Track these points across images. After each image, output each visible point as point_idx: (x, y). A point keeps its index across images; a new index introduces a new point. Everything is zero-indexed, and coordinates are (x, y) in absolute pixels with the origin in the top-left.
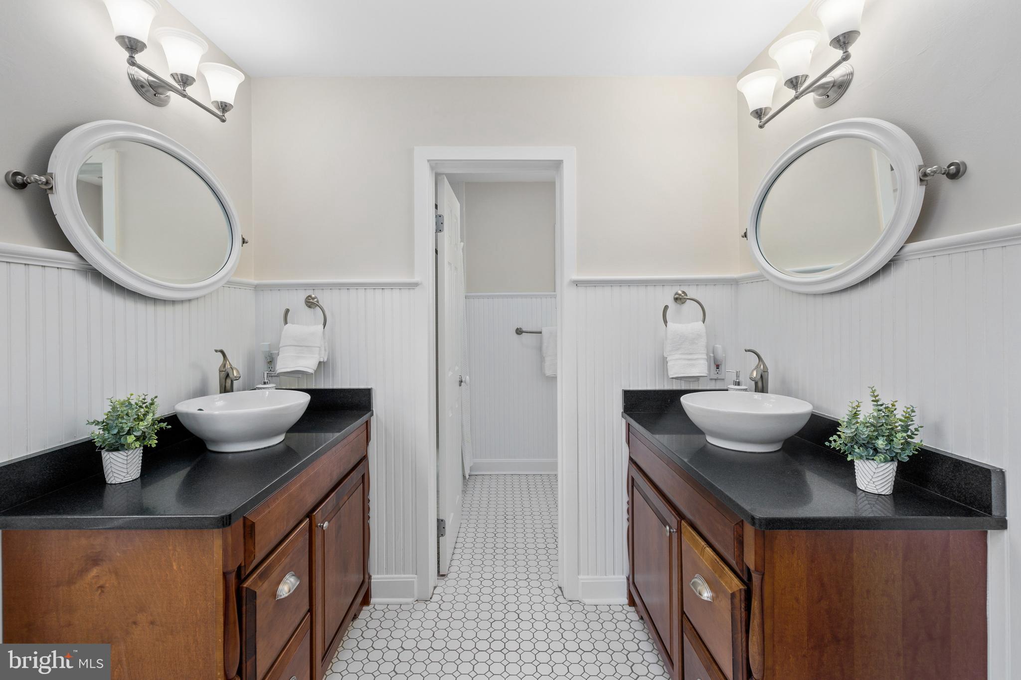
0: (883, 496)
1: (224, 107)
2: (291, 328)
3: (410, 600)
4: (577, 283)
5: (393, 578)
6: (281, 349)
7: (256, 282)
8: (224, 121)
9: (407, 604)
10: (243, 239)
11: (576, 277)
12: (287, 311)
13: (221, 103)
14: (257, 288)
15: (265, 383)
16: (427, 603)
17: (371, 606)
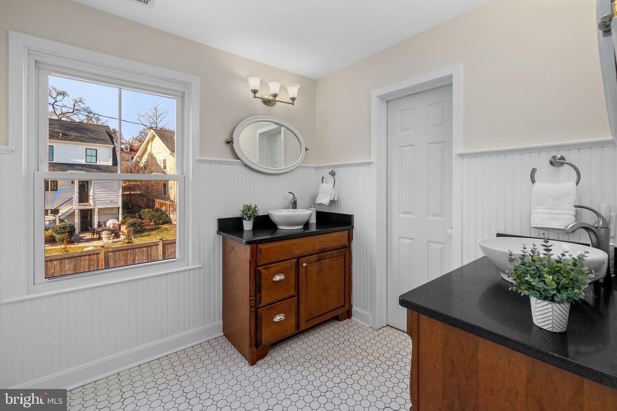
0: (544, 331)
1: (293, 99)
2: (324, 185)
3: (367, 325)
4: (462, 156)
5: (360, 311)
6: (319, 194)
7: (315, 166)
8: (293, 104)
9: (365, 326)
10: (306, 148)
11: (461, 151)
12: (323, 178)
13: (292, 98)
14: (316, 168)
15: (312, 208)
16: (374, 330)
17: (350, 320)
